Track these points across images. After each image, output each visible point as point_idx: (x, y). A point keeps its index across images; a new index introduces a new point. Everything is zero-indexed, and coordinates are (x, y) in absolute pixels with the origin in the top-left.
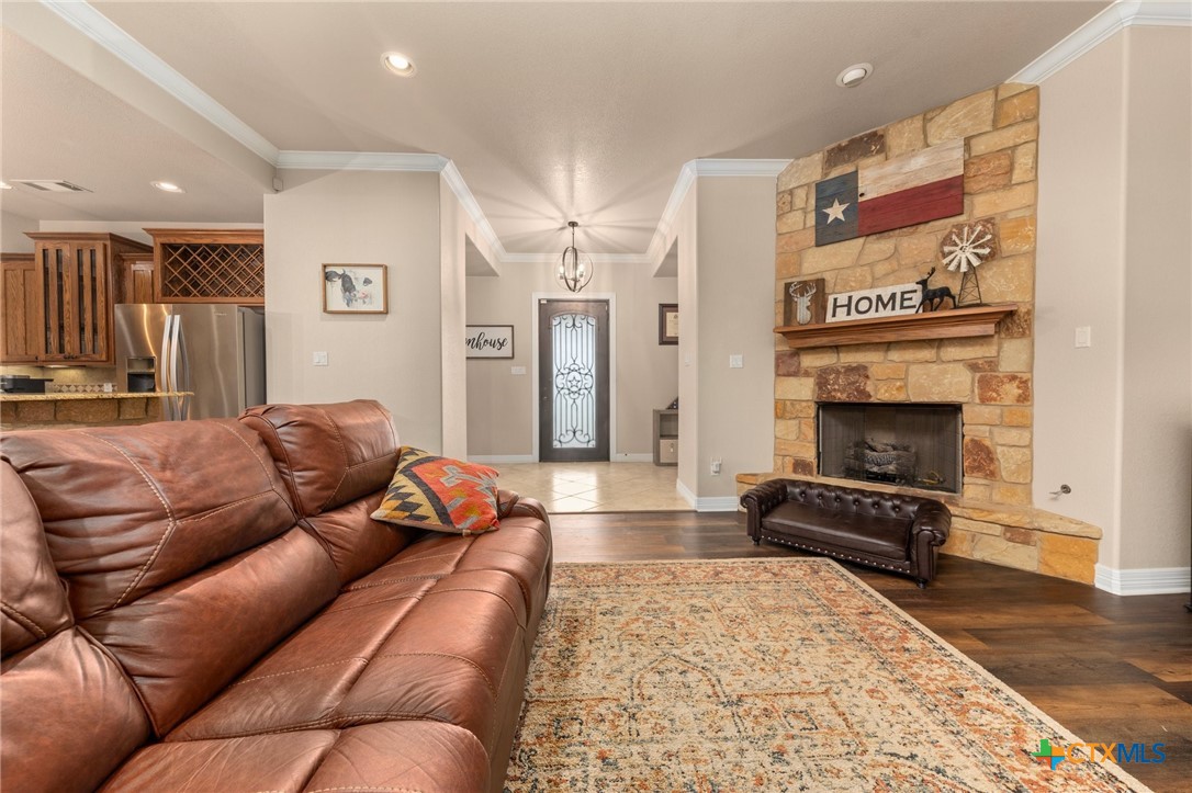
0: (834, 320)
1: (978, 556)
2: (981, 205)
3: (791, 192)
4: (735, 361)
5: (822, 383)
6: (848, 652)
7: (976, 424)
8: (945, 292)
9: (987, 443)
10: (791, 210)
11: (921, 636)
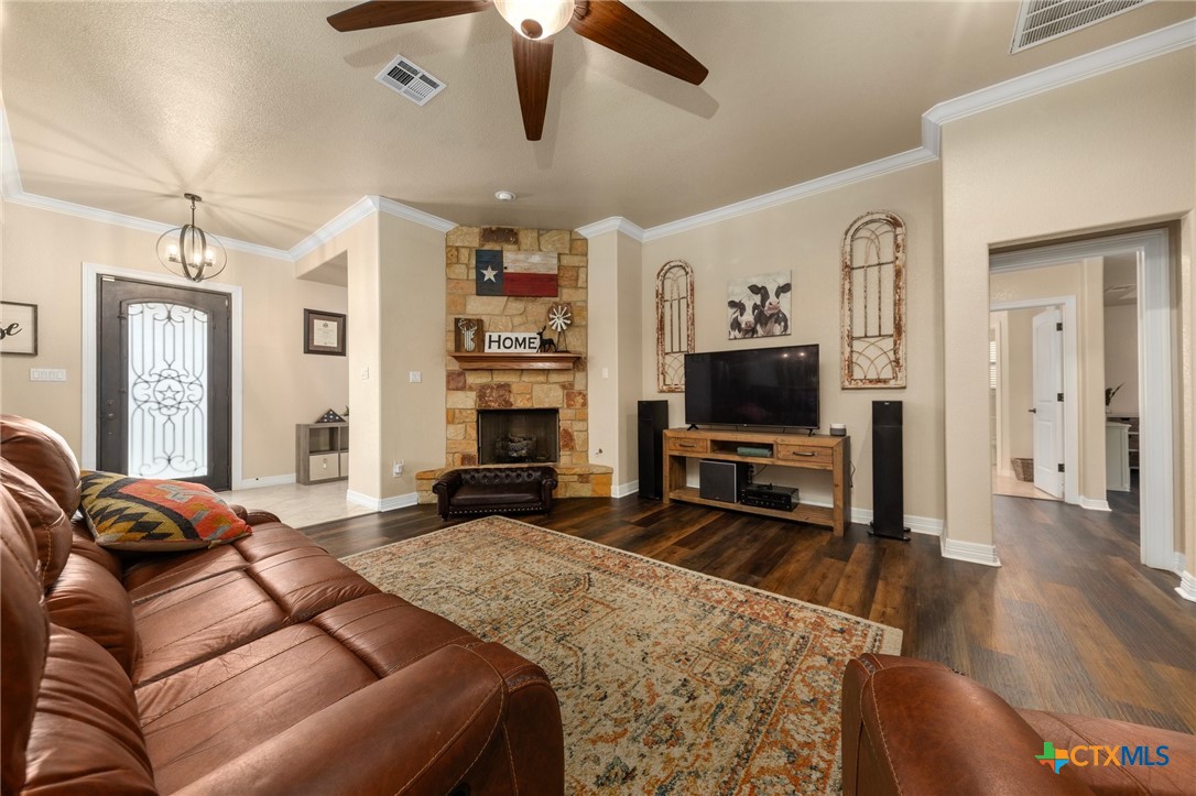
0: (490, 351)
1: (568, 495)
2: (566, 294)
3: (457, 249)
4: (414, 376)
5: (481, 396)
6: (522, 552)
7: (565, 420)
8: (550, 342)
9: (570, 430)
10: (458, 263)
11: (551, 534)
